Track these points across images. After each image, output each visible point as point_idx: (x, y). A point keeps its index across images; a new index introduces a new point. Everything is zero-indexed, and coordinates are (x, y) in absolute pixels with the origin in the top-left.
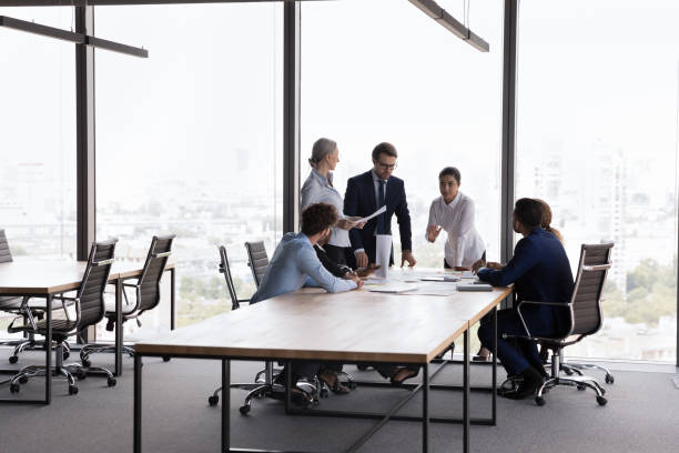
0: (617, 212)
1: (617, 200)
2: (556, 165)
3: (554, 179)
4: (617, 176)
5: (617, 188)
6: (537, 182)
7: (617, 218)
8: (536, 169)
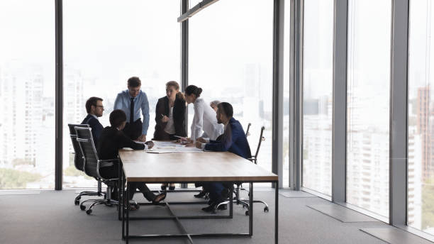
0: (78, 111)
1: (78, 102)
2: (39, 81)
3: (38, 89)
4: (78, 88)
5: (78, 96)
6: (27, 92)
7: (78, 114)
8: (26, 83)
